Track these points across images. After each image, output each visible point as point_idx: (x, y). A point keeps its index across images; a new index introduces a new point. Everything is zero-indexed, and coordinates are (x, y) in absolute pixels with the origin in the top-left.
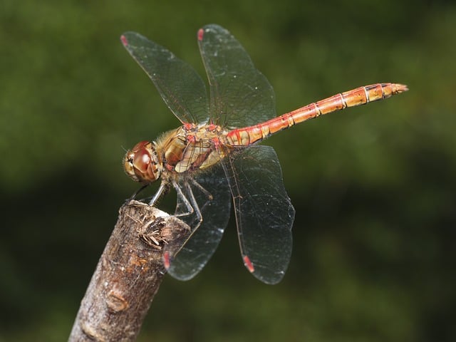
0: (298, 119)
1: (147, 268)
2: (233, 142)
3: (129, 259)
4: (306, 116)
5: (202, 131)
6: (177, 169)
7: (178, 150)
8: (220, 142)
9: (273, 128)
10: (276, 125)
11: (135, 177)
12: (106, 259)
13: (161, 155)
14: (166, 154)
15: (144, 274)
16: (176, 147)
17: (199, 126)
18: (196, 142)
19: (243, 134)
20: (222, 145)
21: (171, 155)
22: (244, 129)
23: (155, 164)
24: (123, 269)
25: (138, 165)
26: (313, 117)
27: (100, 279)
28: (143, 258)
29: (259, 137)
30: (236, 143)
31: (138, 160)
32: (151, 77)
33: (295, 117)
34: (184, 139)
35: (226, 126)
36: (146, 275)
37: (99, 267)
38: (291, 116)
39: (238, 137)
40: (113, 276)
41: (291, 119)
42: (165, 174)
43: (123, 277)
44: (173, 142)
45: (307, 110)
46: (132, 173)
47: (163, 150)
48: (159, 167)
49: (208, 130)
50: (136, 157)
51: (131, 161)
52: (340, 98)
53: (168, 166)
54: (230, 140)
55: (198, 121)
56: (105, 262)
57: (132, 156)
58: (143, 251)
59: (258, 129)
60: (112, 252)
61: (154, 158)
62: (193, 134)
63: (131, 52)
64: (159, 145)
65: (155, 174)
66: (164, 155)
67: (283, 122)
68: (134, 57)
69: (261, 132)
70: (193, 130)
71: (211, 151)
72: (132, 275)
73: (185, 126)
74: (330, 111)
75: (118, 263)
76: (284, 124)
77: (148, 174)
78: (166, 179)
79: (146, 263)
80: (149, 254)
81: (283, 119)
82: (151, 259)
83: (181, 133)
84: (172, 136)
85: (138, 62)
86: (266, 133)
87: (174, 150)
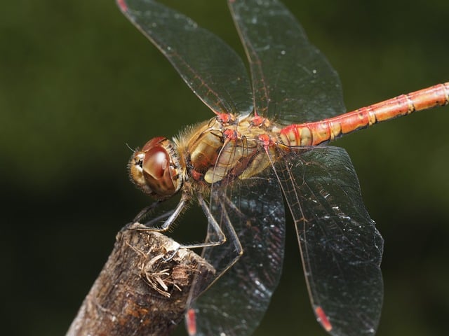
0: (381, 116)
1: (148, 322)
2: (289, 141)
3: (123, 305)
4: (393, 112)
5: (245, 125)
6: (208, 178)
7: (210, 151)
8: (270, 141)
9: (345, 126)
11: (146, 188)
12: (93, 303)
13: (184, 157)
14: (193, 156)
15: (143, 329)
16: (208, 146)
17: (240, 118)
18: (237, 141)
19: (304, 131)
20: (274, 146)
21: (200, 157)
22: (304, 124)
23: (175, 167)
24: (114, 319)
25: (150, 169)
26: (404, 113)
27: (81, 330)
28: (144, 307)
29: (325, 137)
30: (293, 144)
31: (150, 162)
32: (164, 52)
33: (378, 112)
34: (220, 134)
35: (278, 119)
36: (146, 332)
37: (81, 313)
38: (372, 110)
39: (297, 134)
40: (99, 328)
41: (371, 114)
42: (188, 184)
43: (113, 330)
44: (203, 140)
45: (395, 103)
46: (141, 181)
47: (187, 151)
48: (182, 174)
49: (253, 124)
50: (147, 159)
51: (140, 163)
52: (443, 89)
53: (195, 174)
54: (284, 139)
55: (238, 111)
56: (90, 306)
57: (141, 156)
58: (145, 296)
59: (325, 126)
60: (102, 294)
61: (174, 160)
62: (231, 127)
63: (132, 19)
64: (181, 143)
65: (174, 182)
66: (190, 156)
67: (361, 118)
69: (329, 131)
70: (231, 123)
71: (258, 153)
72: (126, 328)
73: (220, 116)
74: (426, 107)
75: (109, 310)
76: (362, 122)
77: (164, 183)
78: (188, 193)
79: (147, 314)
80: (153, 302)
81: (361, 114)
82: (155, 309)
83: (215, 126)
84: (201, 131)
86: (336, 133)
87: (204, 150)
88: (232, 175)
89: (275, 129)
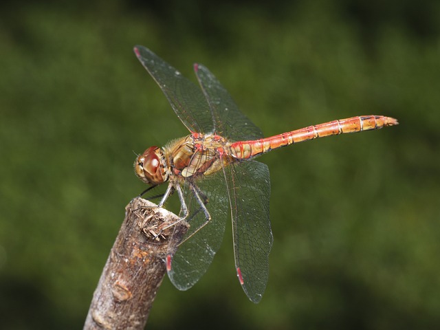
0: (297, 139)
1: (148, 261)
2: (236, 152)
3: (132, 251)
4: (305, 137)
5: (208, 140)
6: (184, 173)
7: (186, 157)
8: (224, 152)
9: (273, 145)
10: (276, 141)
11: (145, 179)
12: (114, 252)
13: (169, 159)
14: (175, 160)
15: (145, 265)
16: (184, 154)
17: (206, 136)
18: (203, 151)
19: (246, 146)
21: (179, 160)
22: (247, 142)
23: (164, 167)
24: (127, 260)
25: (148, 168)
26: (311, 138)
27: (108, 270)
28: (144, 251)
29: (260, 151)
31: (148, 163)
32: (161, 87)
33: (295, 136)
34: (192, 147)
36: (148, 267)
37: (109, 260)
38: (291, 135)
39: (241, 148)
40: (118, 268)
41: (290, 138)
42: (172, 177)
43: (127, 268)
44: (182, 149)
45: (306, 131)
46: (142, 175)
47: (171, 155)
48: (168, 171)
49: (214, 140)
50: (146, 161)
51: (141, 164)
52: (337, 124)
53: (176, 171)
54: (233, 150)
56: (113, 254)
57: (142, 160)
58: (144, 244)
59: (260, 144)
60: (119, 245)
61: (163, 162)
62: (199, 142)
63: (143, 63)
64: (168, 150)
65: (163, 177)
66: (173, 160)
67: (283, 140)
68: (146, 68)
69: (262, 147)
70: (200, 139)
71: (216, 159)
72: (135, 266)
73: (193, 134)
74: (326, 135)
75: (123, 255)
76: (284, 142)
77: (156, 177)
78: (173, 182)
79: (147, 256)
80: (150, 247)
81: (284, 137)
82: (152, 252)
83: (190, 141)
84: (181, 144)
85: (150, 73)
86: (267, 148)
87: (182, 157)
88: (199, 173)
89: (228, 144)
